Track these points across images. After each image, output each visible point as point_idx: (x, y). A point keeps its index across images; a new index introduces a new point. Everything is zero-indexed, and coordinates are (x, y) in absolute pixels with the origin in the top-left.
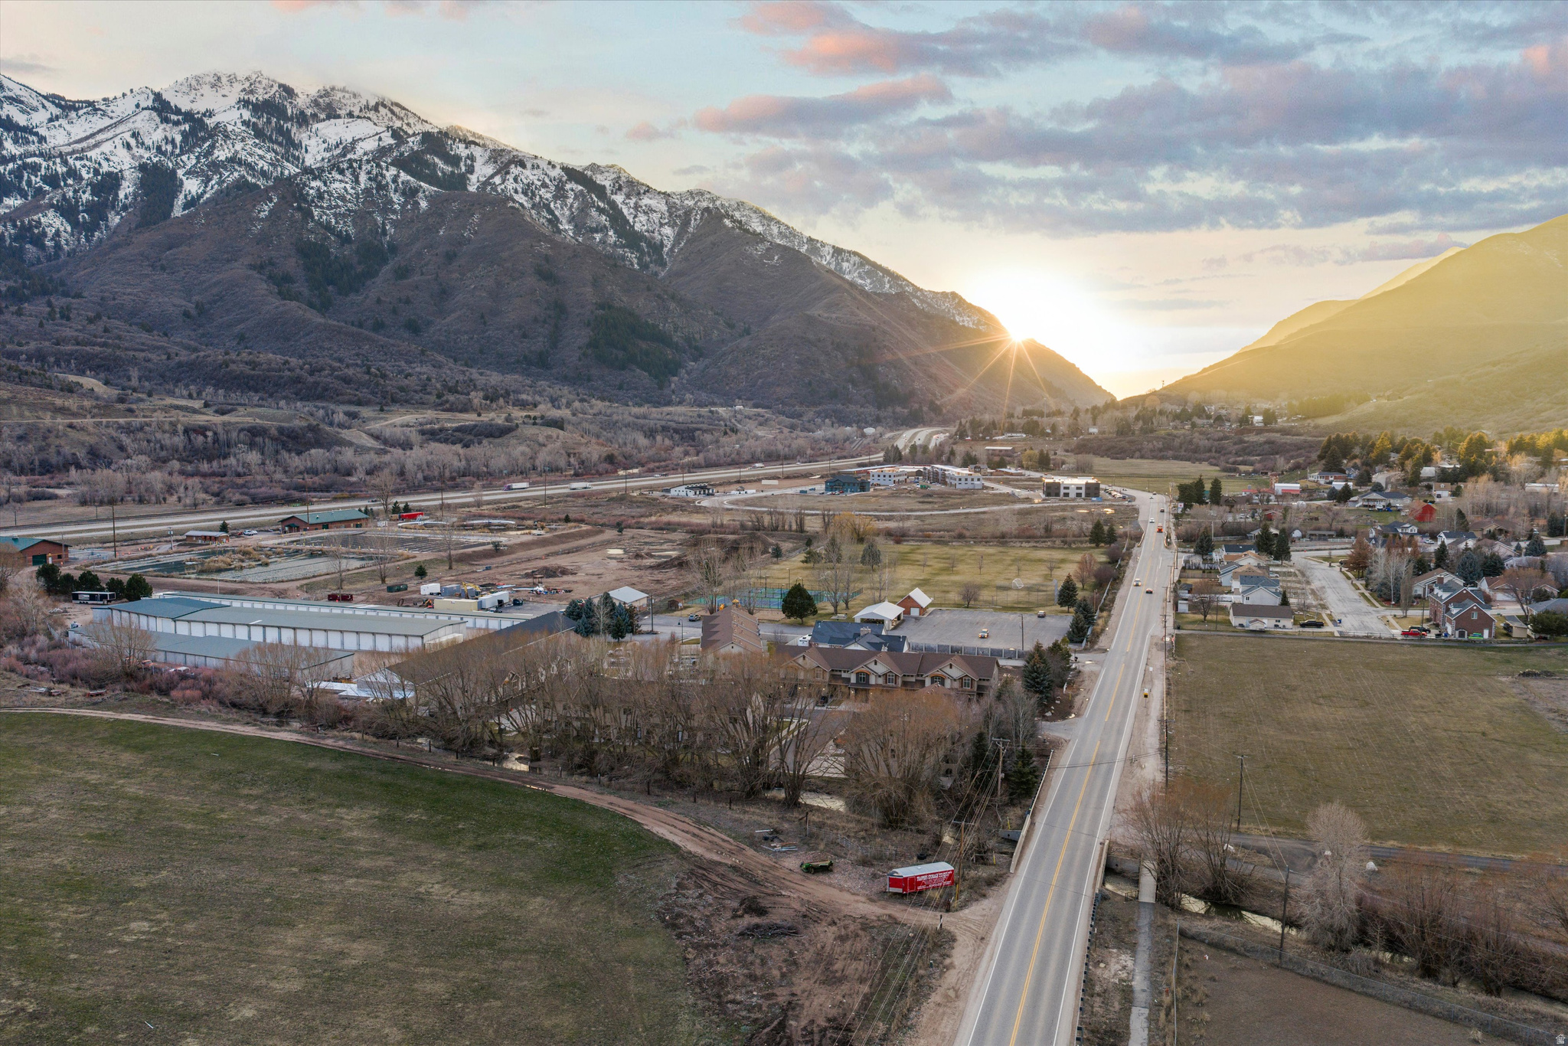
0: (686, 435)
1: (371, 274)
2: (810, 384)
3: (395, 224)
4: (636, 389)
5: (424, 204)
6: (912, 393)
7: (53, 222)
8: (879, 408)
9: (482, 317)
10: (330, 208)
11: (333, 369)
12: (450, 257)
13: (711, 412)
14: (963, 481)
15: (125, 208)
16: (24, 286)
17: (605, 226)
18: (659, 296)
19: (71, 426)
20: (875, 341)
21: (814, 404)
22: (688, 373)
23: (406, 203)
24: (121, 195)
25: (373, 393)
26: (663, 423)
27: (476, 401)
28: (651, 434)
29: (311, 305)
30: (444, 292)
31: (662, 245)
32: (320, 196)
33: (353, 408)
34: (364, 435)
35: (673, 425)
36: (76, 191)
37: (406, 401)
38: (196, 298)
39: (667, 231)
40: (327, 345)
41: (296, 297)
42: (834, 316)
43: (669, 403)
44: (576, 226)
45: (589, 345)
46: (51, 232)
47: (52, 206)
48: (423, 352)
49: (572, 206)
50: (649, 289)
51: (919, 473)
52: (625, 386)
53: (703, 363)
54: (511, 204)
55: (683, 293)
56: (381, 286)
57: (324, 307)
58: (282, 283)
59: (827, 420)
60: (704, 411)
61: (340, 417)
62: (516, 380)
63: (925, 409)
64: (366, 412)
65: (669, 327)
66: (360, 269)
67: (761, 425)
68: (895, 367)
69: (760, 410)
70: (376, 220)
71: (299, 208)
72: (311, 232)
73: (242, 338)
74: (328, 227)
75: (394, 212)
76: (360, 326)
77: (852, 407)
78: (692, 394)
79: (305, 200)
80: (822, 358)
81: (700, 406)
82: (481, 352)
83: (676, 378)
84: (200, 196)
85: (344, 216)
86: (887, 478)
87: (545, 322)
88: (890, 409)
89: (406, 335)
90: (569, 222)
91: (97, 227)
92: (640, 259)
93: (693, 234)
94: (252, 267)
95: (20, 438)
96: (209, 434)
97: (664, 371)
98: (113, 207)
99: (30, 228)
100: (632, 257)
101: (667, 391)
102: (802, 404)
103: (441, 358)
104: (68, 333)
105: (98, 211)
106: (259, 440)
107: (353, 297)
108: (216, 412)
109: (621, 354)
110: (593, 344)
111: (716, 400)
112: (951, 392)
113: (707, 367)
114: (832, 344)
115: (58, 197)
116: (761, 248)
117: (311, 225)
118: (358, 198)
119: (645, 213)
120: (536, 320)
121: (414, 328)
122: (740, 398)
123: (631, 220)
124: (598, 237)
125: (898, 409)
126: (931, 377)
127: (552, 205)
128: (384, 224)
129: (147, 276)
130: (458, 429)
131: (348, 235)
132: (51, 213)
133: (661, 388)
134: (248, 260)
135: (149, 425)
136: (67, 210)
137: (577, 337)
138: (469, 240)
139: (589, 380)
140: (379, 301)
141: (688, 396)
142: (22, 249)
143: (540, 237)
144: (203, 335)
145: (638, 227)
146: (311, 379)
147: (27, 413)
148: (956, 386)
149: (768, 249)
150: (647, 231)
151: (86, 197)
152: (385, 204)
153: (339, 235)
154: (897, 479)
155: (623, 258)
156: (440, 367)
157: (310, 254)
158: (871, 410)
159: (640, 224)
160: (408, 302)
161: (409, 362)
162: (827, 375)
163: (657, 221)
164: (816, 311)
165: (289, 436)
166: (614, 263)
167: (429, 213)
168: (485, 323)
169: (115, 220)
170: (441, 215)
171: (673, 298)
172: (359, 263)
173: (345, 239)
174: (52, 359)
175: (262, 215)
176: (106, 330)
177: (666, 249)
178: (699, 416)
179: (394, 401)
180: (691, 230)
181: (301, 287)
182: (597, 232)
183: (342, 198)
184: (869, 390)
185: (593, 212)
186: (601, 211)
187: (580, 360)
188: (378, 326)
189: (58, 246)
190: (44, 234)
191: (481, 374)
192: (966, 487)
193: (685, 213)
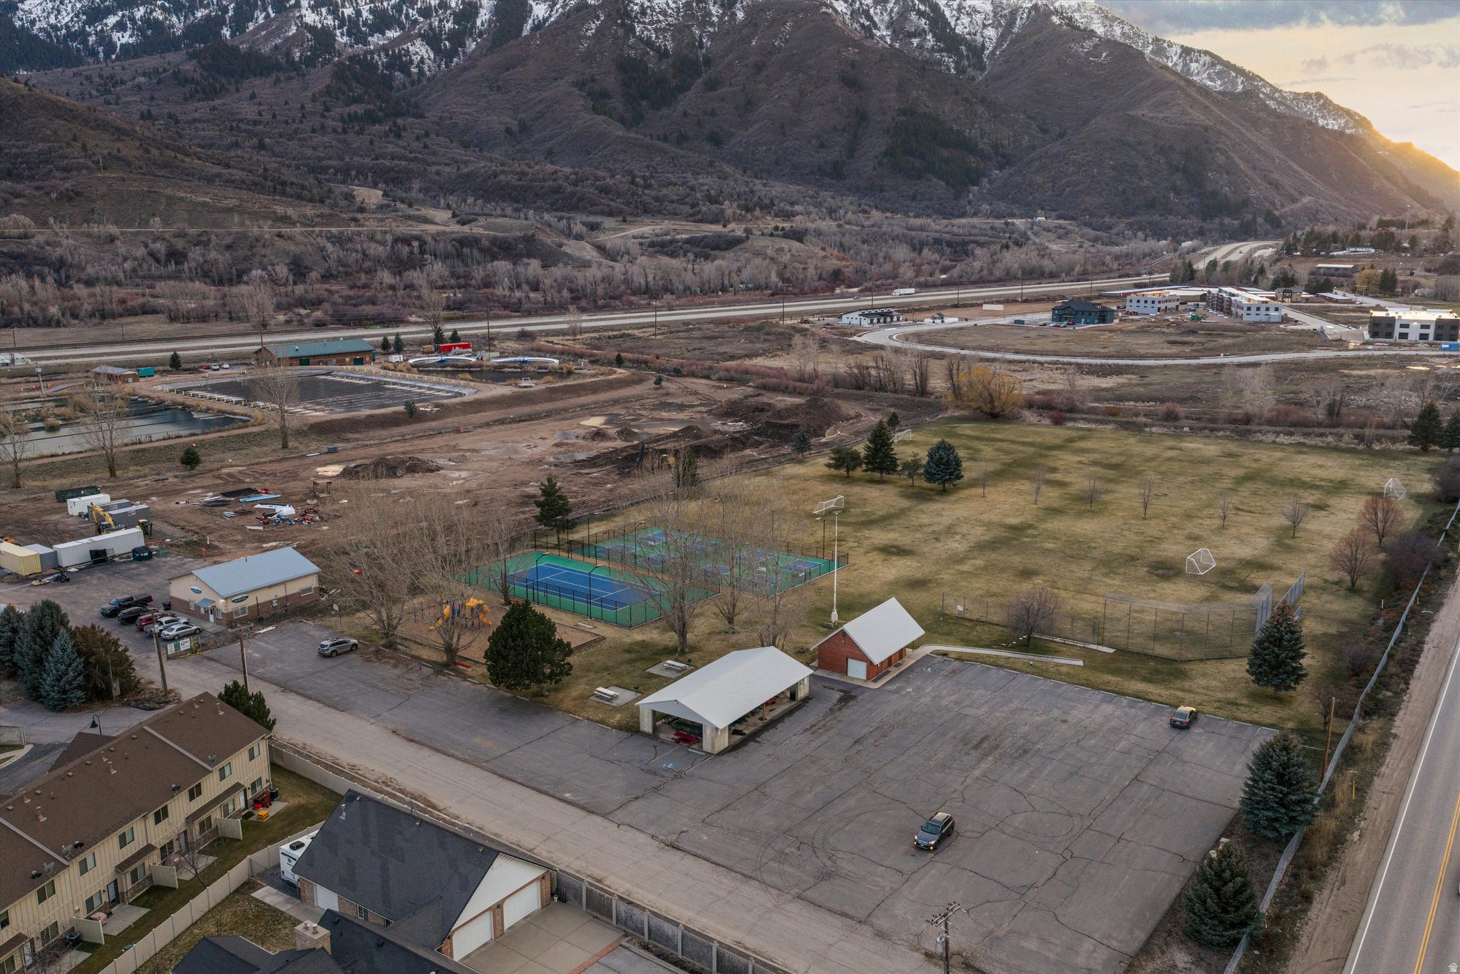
0: (959, 248)
1: (683, 88)
2: (1124, 192)
3: (712, 37)
4: (930, 199)
5: (740, 15)
6: (1246, 203)
7: (420, 50)
8: (1204, 219)
9: (782, 127)
10: (651, 23)
11: (597, 179)
12: (759, 67)
13: (1007, 224)
14: (1253, 311)
15: (481, 34)
16: (381, 109)
17: (924, 30)
18: (967, 100)
19: (279, 235)
20: (1207, 142)
21: (1128, 215)
22: (990, 182)
23: (724, 14)
24: (479, 23)
25: (628, 204)
26: (937, 235)
27: (729, 212)
28: (918, 247)
29: (622, 120)
30: (749, 102)
31: (983, 47)
32: (643, 12)
33: (598, 219)
34: (588, 247)
35: (947, 237)
36: (441, 21)
37: (659, 212)
38: (521, 115)
39: (991, 32)
40: (621, 157)
41: (609, 113)
42: (1161, 115)
43: (963, 215)
44: (894, 32)
45: (886, 154)
46: (416, 59)
47: (419, 35)
48: (711, 164)
49: (892, 11)
50: (957, 93)
51: (1203, 298)
52: (919, 197)
53: (1008, 171)
54: (824, 9)
55: (993, 95)
56: (690, 100)
57: (634, 120)
58: (598, 100)
59: (1140, 233)
60: (999, 223)
61: (578, 228)
62: (798, 191)
63: (1260, 220)
64: (609, 222)
65: (975, 133)
66: (674, 82)
67: (1060, 238)
68: (1228, 173)
69: (1062, 222)
70: (693, 34)
71: (623, 24)
72: (631, 47)
73: (550, 153)
74: (649, 43)
75: (712, 24)
76: (665, 139)
77: (1171, 218)
78: (991, 204)
79: (629, 17)
80: (1142, 163)
81: (998, 218)
82: (777, 163)
83: (976, 188)
84: (545, 20)
85: (665, 30)
86: (1149, 304)
87: (844, 130)
88: (1217, 221)
89: (708, 147)
90: (888, 28)
91: (456, 53)
92: (957, 63)
93: (1017, 35)
94: (575, 84)
95: (228, 247)
96: (415, 244)
97: (963, 180)
98: (471, 35)
99: (400, 55)
100: (949, 61)
101: (962, 202)
102: (1112, 215)
103: (728, 169)
104: (391, 148)
105: (458, 38)
106: (466, 250)
107: (665, 111)
108: (458, 222)
109: (918, 163)
110: (889, 153)
111: (1015, 211)
112: (1294, 200)
113: (1011, 175)
114: (1155, 146)
115: (426, 27)
116: (1088, 44)
117: (632, 40)
118: (678, 12)
119: (969, 14)
120: (835, 129)
121: (716, 140)
122: (1043, 209)
123: (953, 23)
124: (915, 41)
125: (1227, 220)
126: (1271, 184)
127: (872, 11)
128: (701, 37)
129: (485, 96)
130: (688, 241)
131: (666, 49)
132: (418, 42)
133: (957, 197)
134: (571, 78)
135: (359, 234)
136: (432, 39)
137: (875, 144)
138: (779, 49)
139: (882, 190)
140: (685, 114)
141: (985, 207)
142: (391, 78)
143: (848, 41)
144: (519, 151)
145: (959, 30)
146: (570, 189)
147: (248, 222)
148: (1302, 194)
149: (1096, 46)
150: (969, 34)
151: (449, 25)
152: (703, 17)
153: (658, 50)
154: (1163, 306)
155: (940, 62)
156: (725, 178)
157: (630, 70)
158: (1194, 221)
159: (962, 27)
160: (713, 114)
161: (695, 174)
162: (1146, 182)
163: (980, 22)
164: (1143, 111)
165: (500, 248)
166: (926, 67)
167: (745, 24)
168: (784, 134)
169: (471, 45)
170: (756, 25)
171: (982, 101)
172: (674, 77)
173: (663, 54)
174: (354, 173)
175: (589, 33)
176: (426, 147)
177: (987, 52)
178: (992, 228)
179: (646, 211)
180: (1015, 30)
181: (617, 103)
182: (915, 37)
183: (664, 13)
184: (1194, 199)
185: (913, 16)
186: (921, 14)
187: (874, 169)
188: (682, 139)
189: (421, 72)
190: (411, 62)
191: (765, 185)
192: (1257, 319)
193: (1011, 13)
